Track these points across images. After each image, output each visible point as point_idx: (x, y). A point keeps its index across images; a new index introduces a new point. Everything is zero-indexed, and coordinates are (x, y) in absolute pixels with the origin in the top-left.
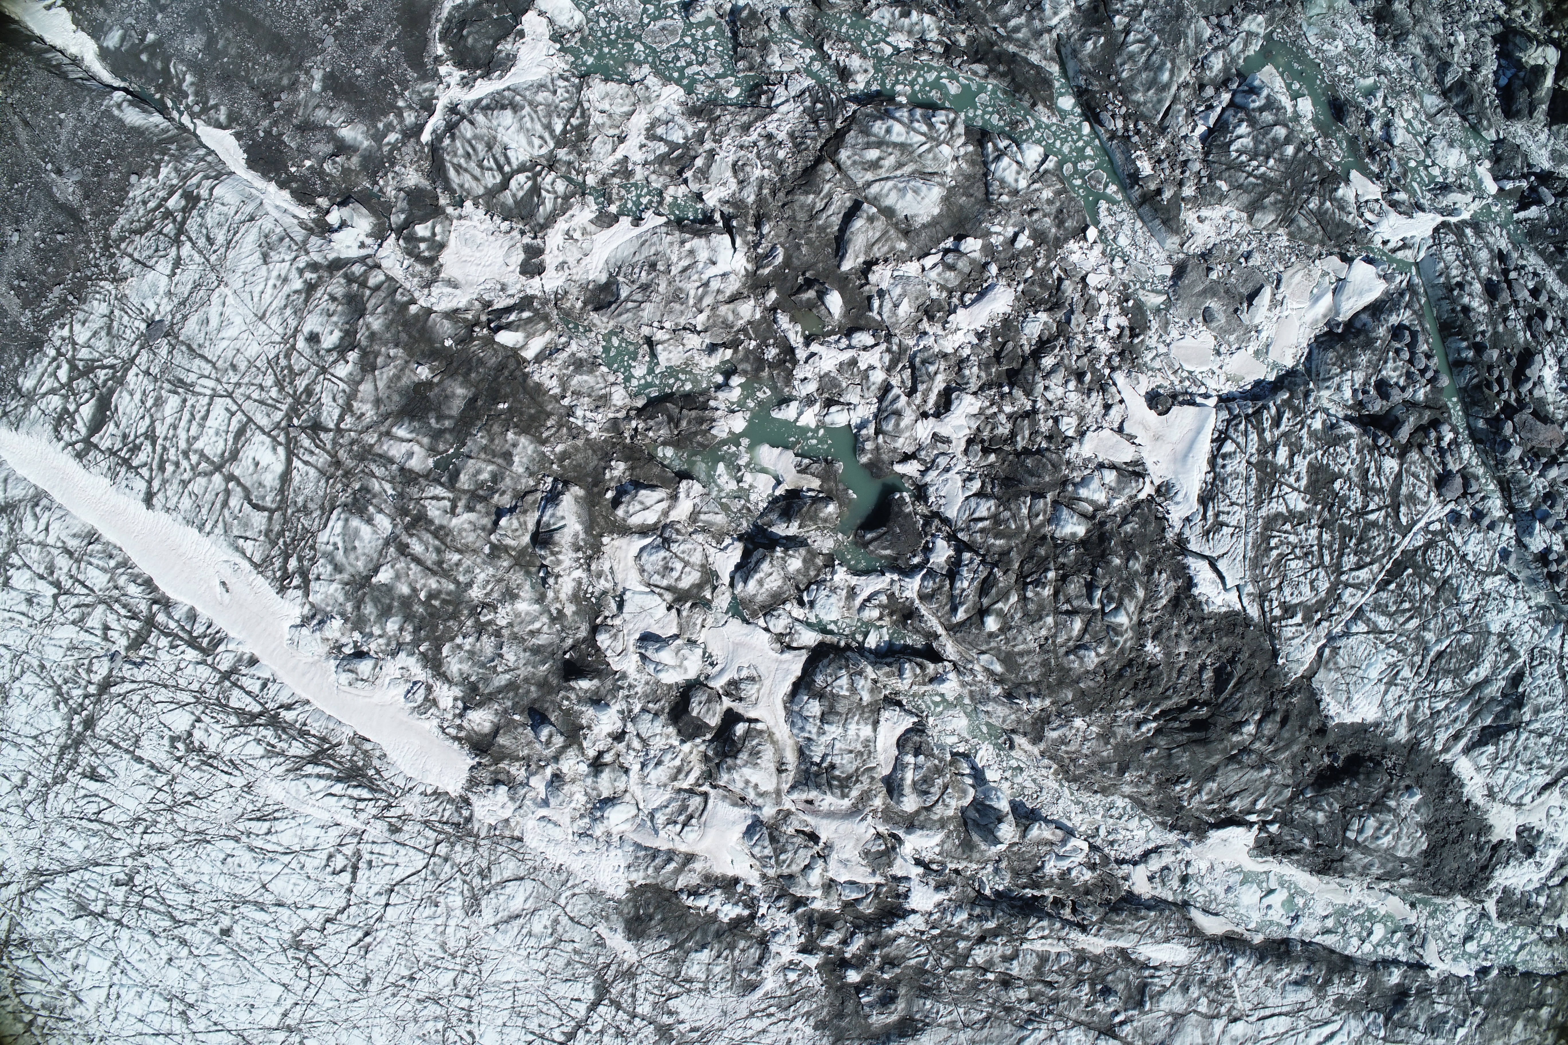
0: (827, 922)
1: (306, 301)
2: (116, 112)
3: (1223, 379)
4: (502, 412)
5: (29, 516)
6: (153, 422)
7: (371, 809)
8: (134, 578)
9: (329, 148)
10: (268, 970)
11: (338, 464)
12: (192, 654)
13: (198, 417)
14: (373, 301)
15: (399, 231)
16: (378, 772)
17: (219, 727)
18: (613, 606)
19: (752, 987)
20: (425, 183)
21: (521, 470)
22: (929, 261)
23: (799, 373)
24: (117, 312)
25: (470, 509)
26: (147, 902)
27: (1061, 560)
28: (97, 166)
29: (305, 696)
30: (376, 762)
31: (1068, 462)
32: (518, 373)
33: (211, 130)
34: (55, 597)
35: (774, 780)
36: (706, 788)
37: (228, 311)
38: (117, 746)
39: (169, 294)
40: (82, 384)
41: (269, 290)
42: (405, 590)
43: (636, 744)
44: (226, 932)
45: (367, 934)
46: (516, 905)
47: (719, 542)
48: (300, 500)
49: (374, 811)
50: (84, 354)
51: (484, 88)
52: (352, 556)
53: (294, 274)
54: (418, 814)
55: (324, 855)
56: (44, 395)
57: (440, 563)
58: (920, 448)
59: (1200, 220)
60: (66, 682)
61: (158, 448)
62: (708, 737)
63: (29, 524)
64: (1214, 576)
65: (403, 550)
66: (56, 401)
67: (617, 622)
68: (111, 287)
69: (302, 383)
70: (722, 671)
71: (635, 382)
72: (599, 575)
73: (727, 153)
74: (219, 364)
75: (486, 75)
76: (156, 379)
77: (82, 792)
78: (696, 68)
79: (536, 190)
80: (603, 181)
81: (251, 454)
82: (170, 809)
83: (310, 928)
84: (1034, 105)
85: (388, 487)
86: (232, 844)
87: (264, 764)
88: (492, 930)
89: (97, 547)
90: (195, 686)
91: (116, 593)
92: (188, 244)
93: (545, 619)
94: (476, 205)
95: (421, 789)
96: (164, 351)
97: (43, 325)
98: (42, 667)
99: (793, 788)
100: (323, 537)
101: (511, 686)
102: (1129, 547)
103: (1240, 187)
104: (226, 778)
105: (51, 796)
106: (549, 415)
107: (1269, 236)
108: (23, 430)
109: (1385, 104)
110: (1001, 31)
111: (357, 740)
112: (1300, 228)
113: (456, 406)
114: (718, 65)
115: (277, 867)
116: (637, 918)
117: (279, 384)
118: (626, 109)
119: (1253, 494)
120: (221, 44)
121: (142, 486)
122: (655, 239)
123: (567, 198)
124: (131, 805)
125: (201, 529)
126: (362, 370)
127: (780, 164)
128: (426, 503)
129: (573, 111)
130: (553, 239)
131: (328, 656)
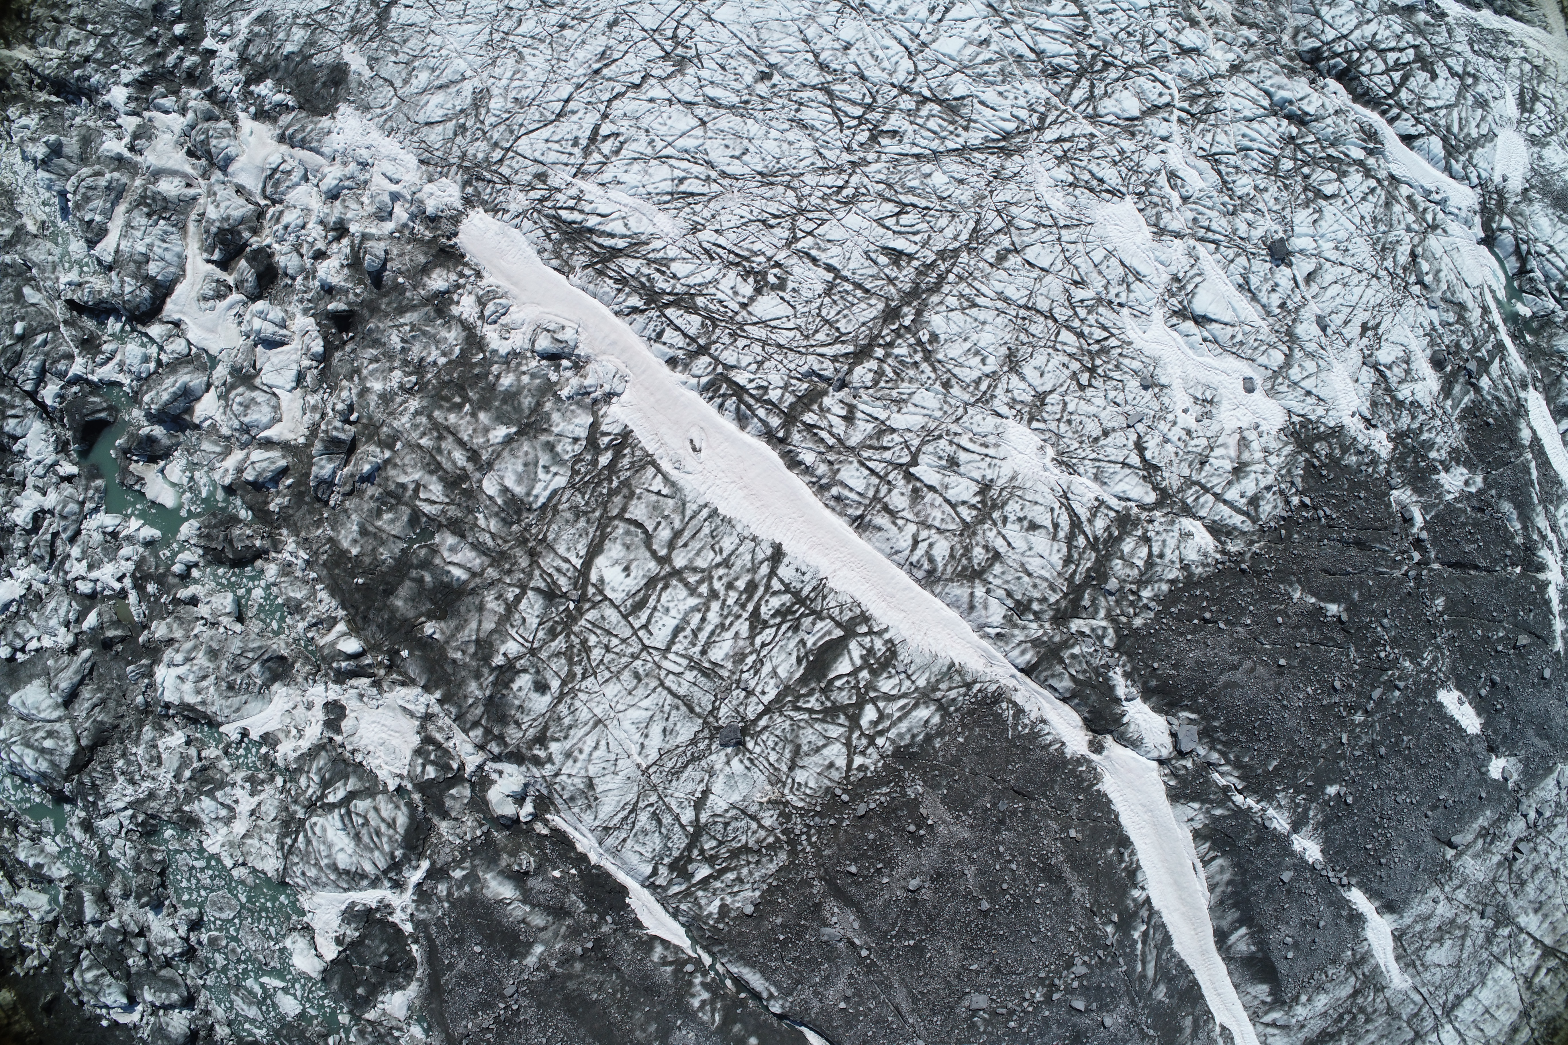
0: (193, 78)
1: (546, 728)
2: (773, 989)
4: (360, 575)
5: (941, 562)
6: (752, 638)
7: (562, 198)
8: (808, 470)
9: (531, 883)
10: (723, 35)
11: (533, 555)
12: (741, 378)
13: (688, 632)
14: (479, 711)
15: (458, 778)
16: (548, 236)
17: (720, 296)
18: (308, 379)
19: (260, 20)
20: (436, 820)
21: (353, 516)
22: (35, 644)
23: (130, 566)
24: (784, 768)
25: (403, 486)
26: (858, 111)
28: (800, 936)
29: (619, 321)
30: (549, 246)
32: (352, 611)
33: (675, 941)
34: (914, 462)
36: (263, 202)
37: (637, 737)
38: (858, 286)
39: (711, 772)
40: (844, 698)
41: (588, 748)
42: (482, 416)
43: (304, 247)
44: (764, 76)
45: (597, 72)
46: (438, 97)
47: (213, 426)
48: (582, 523)
49: (559, 196)
50: (834, 731)
51: (369, 897)
52: (531, 457)
53: (558, 758)
54: (514, 191)
55: (623, 152)
56: (904, 696)
57: (440, 438)
58: (57, 485)
60: (916, 364)
61: (750, 607)
62: (248, 249)
63: (941, 552)
65: (474, 456)
66: (886, 685)
67: (306, 363)
68: (790, 798)
69: (559, 644)
70: (230, 307)
71: (263, 583)
72: (313, 409)
73: (165, 776)
74: (654, 683)
75: (369, 912)
76: (738, 682)
77: (917, 238)
78: (199, 864)
79: (325, 784)
80: (272, 779)
81: (629, 581)
82: (801, 211)
83: (661, 79)
85: (482, 522)
86: (729, 170)
87: (672, 252)
88: (468, 73)
89: (851, 511)
90: (741, 342)
91: (831, 457)
92: (684, 820)
93: (365, 372)
94: (385, 784)
95: (507, 217)
96: (724, 711)
98: (946, 385)
99: (194, 199)
100: (561, 481)
101: (401, 310)
104: (721, 241)
105: (964, 237)
106: (324, 564)
111: (566, 269)
113: (406, 589)
115: (680, 143)
116: (336, 83)
117: (586, 649)
118: (249, 841)
120: (653, 1028)
121: (782, 571)
122: (226, 712)
123: (299, 770)
124: (853, 220)
125: (715, 513)
126: (491, 644)
127: (124, 755)
128: (441, 498)
129: (290, 852)
130: (314, 732)
131: (588, 359)
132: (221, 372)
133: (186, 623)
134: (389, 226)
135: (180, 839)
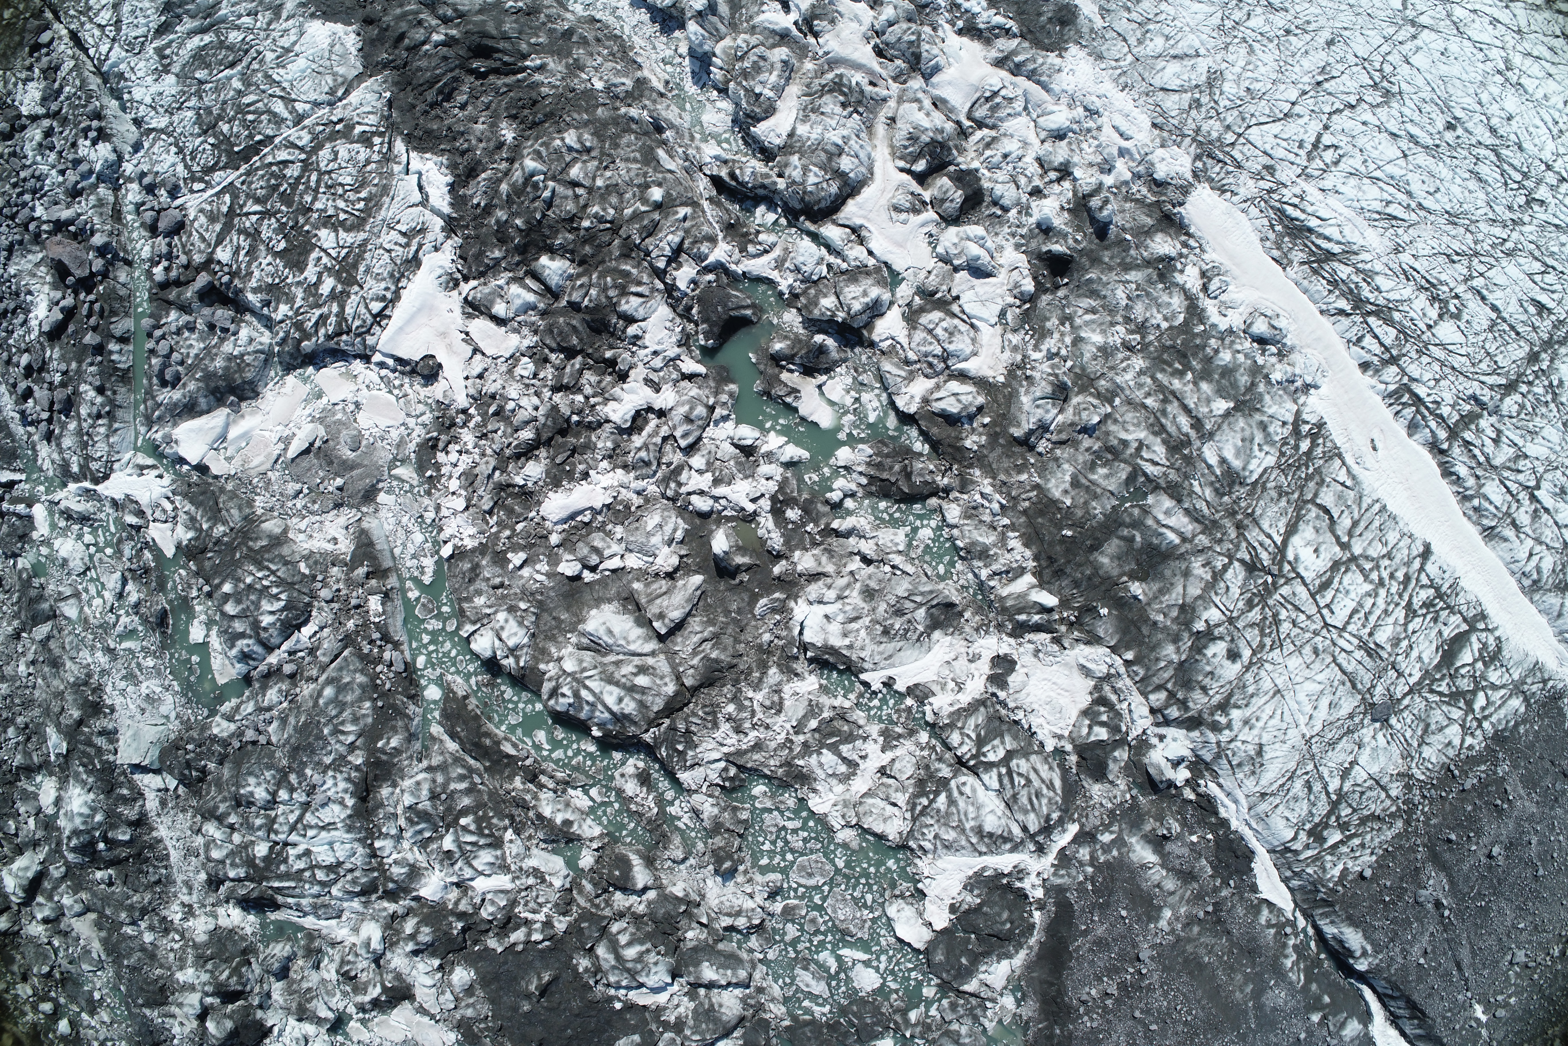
1: (1231, 695)
2: (1369, 948)
3: (360, 379)
4: (1070, 527)
5: (1546, 573)
6: (1406, 625)
7: (1287, 194)
8: (1458, 480)
9: (1169, 847)
10: (1420, 81)
11: (1239, 526)
12: (1421, 391)
13: (1361, 615)
14: (1166, 675)
15: (1123, 740)
16: (1272, 226)
17: (1412, 314)
18: (1009, 317)
20: (1086, 783)
21: (1066, 466)
22: (615, 563)
23: (772, 486)
24: (1415, 744)
25: (1125, 443)
26: (1518, 177)
27: (570, 237)
28: (1400, 898)
29: (1323, 319)
30: (1272, 236)
31: (536, 332)
32: (1044, 563)
33: (1279, 903)
34: (1538, 486)
35: (901, 111)
36: (967, 123)
37: (1308, 709)
38: (1512, 328)
39: (1360, 745)
40: (1465, 684)
41: (1265, 717)
42: (1204, 386)
43: (1023, 181)
44: (1450, 127)
45: (1319, 84)
46: (1174, 67)
47: (893, 346)
48: (1283, 503)
49: (1284, 191)
50: (1456, 714)
51: (1005, 862)
52: (1247, 433)
53: (1237, 725)
54: (1244, 177)
56: (1503, 687)
57: (1165, 401)
58: (676, 382)
59: (335, 540)
60: (1546, 404)
61: (1406, 597)
62: (952, 168)
63: (1547, 564)
64: (428, 189)
65: (1197, 424)
66: (1494, 677)
67: (1010, 300)
68: (1416, 771)
69: (1255, 615)
70: (923, 225)
72: (1015, 349)
73: (783, 725)
74: (1329, 660)
75: (998, 876)
76: (1393, 665)
77: (1555, 297)
79: (980, 742)
80: (912, 733)
81: (1319, 562)
82: (1476, 254)
83: (1371, 106)
84: (466, 697)
85: (1197, 489)
86: (1426, 203)
87: (1377, 267)
88: (1202, 51)
89: (1485, 522)
90: (1425, 359)
91: (1480, 472)
92: (1331, 789)
93: (1078, 321)
94: (1042, 745)
95: (1235, 199)
96: (1379, 690)
97: (1489, 755)
99: (884, 100)
100: (1271, 461)
101: (1127, 267)
102: (501, 235)
103: (286, 563)
104: (1417, 265)
106: (1025, 512)
107: (272, 509)
108: (1531, 660)
109: (118, 617)
110: (477, 780)
111: (1284, 262)
112: (240, 509)
113: (1113, 546)
114: (768, 822)
115: (1388, 169)
116: (1063, 23)
117: (1277, 622)
118: (870, 801)
119: (367, 255)
120: (1249, 989)
121: (1430, 568)
122: (877, 658)
123: (951, 726)
124: (1512, 270)
125: (1384, 508)
126: (1194, 610)
127: (735, 699)
128: (1164, 461)
129: (923, 813)
130: (976, 688)
131: (1292, 349)
132: (905, 291)
133: (839, 558)
134: (1109, 180)
135: (773, 797)
